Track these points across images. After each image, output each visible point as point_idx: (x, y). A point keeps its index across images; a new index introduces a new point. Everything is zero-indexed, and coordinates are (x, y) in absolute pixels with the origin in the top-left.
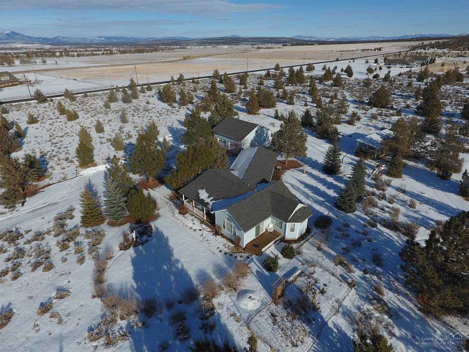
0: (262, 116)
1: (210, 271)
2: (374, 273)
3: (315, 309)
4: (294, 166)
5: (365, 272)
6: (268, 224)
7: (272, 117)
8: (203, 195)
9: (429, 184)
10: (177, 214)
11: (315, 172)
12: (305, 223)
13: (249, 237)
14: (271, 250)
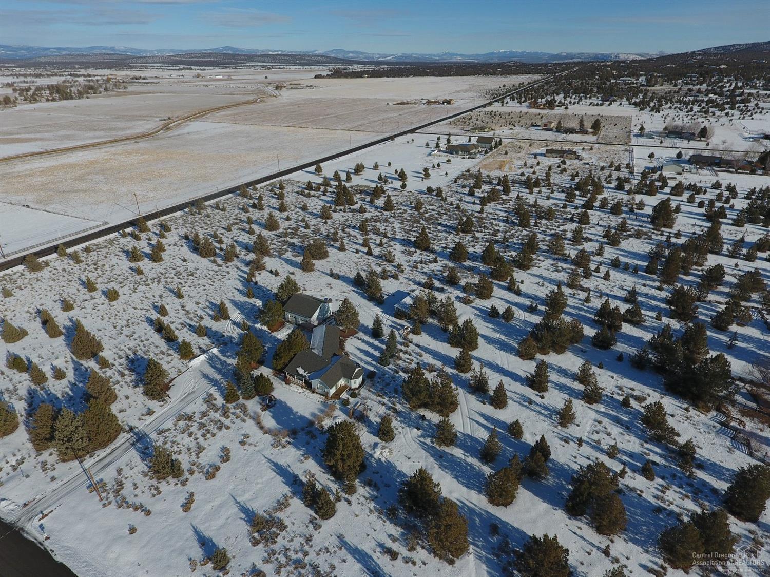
0: (317, 273)
1: (316, 412)
2: (394, 397)
3: (367, 417)
4: (352, 333)
5: (390, 398)
6: (342, 382)
7: (327, 274)
8: (301, 371)
9: (435, 337)
10: (285, 386)
11: (367, 338)
12: (361, 378)
13: (333, 391)
14: (344, 396)
